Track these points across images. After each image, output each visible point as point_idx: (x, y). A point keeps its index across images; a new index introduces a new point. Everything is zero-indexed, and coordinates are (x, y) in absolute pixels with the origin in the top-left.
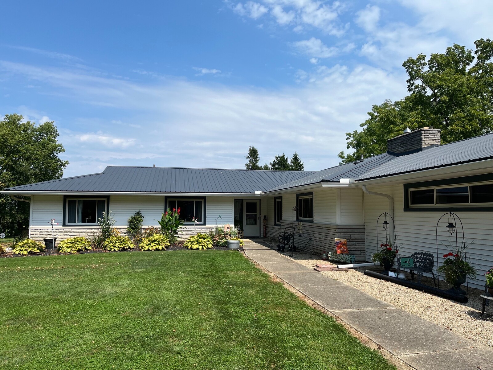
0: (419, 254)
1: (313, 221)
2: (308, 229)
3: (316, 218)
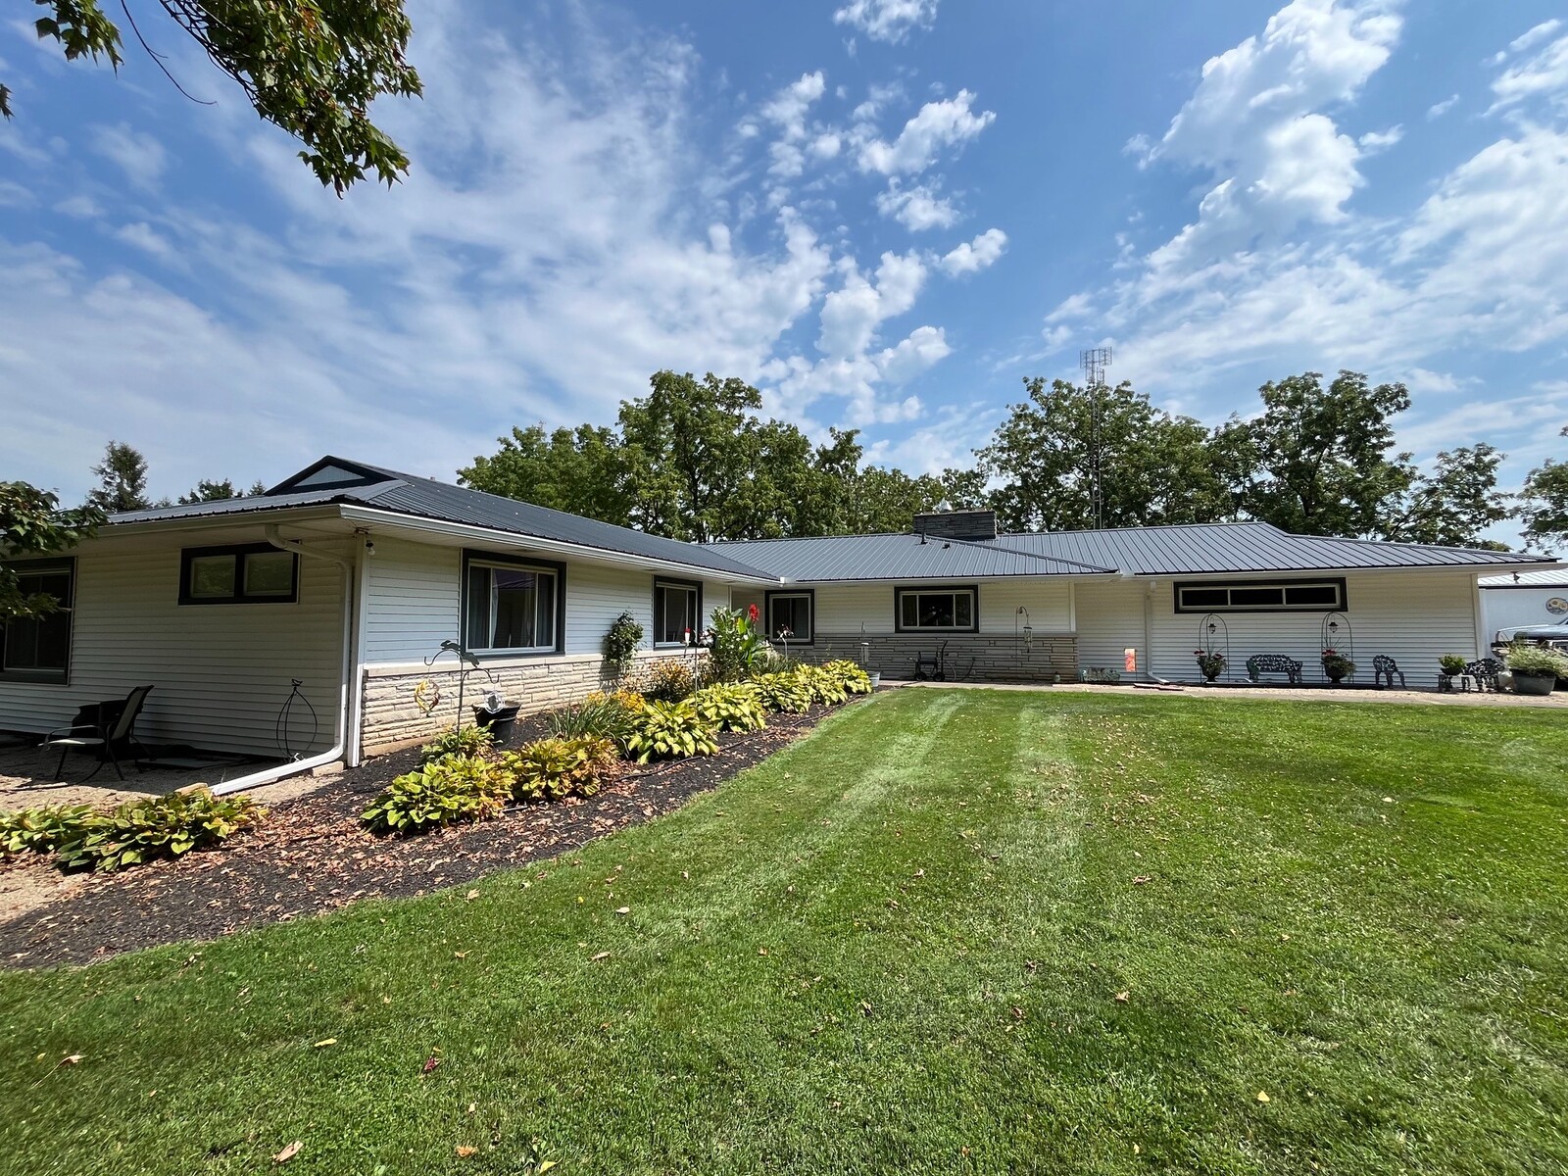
1: (976, 630)
2: (960, 643)
3: (988, 625)
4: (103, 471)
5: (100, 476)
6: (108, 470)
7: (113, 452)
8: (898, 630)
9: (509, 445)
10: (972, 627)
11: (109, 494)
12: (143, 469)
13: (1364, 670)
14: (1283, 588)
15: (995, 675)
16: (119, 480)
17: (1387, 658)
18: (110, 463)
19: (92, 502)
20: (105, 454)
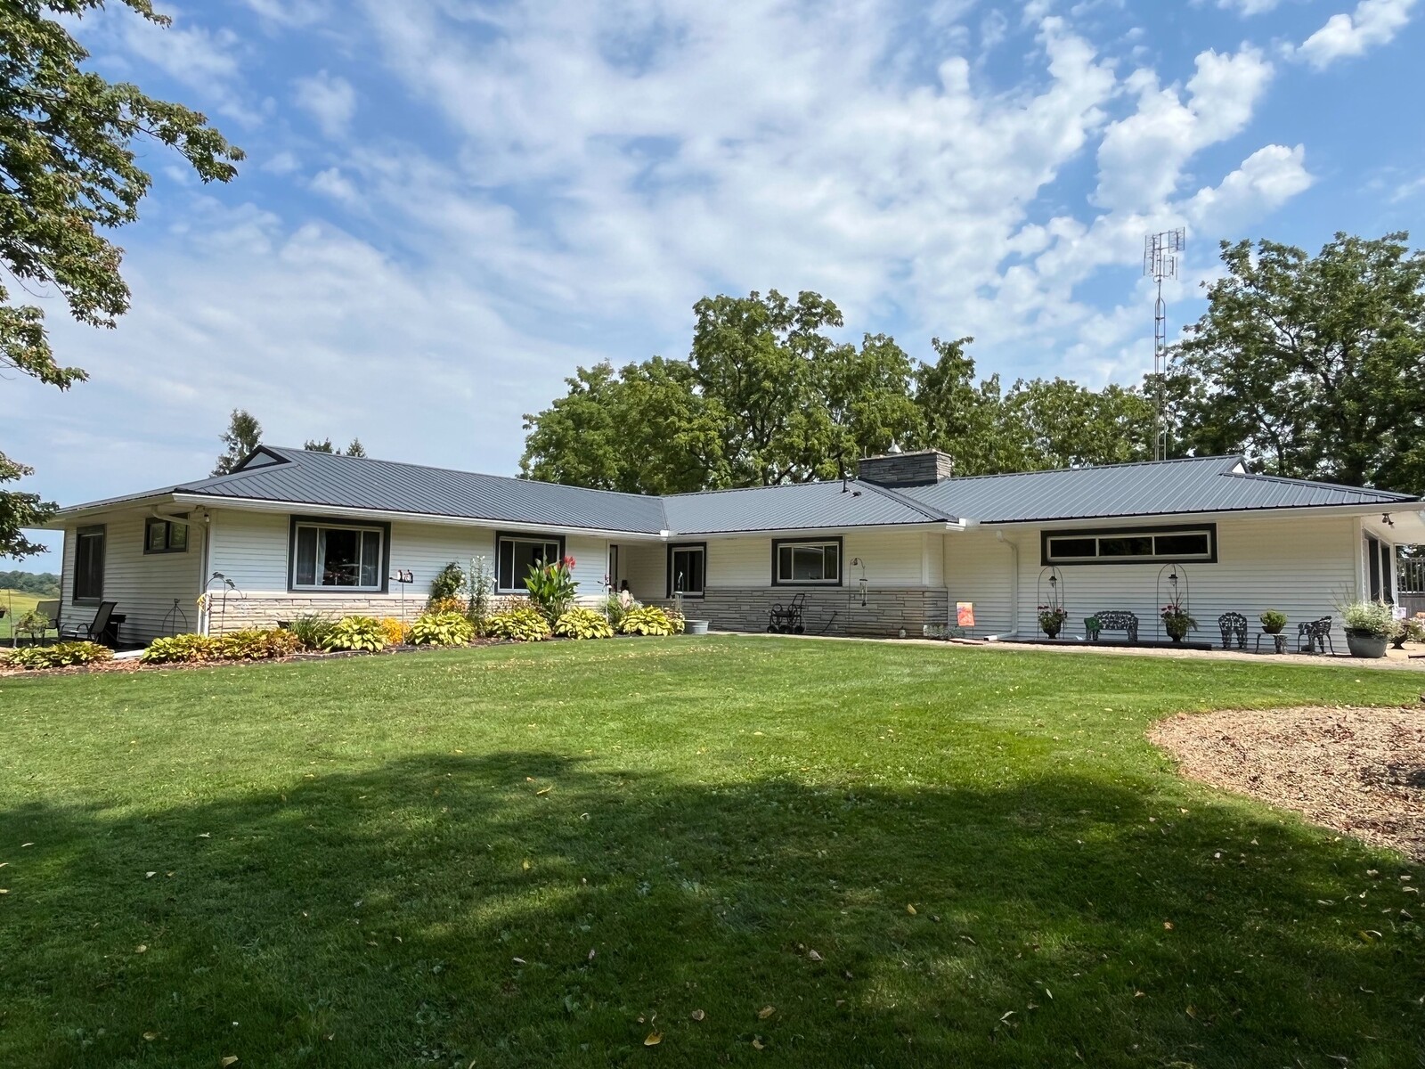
0: (1104, 613)
1: (840, 584)
2: (825, 597)
3: (851, 577)
4: (228, 438)
5: (227, 443)
6: (233, 437)
7: (236, 419)
8: (774, 583)
9: (576, 386)
10: (837, 581)
11: (233, 460)
12: (259, 434)
13: (1208, 629)
14: (1153, 536)
15: (853, 630)
16: (240, 446)
17: (1240, 616)
18: (234, 430)
19: (221, 467)
20: (230, 422)
